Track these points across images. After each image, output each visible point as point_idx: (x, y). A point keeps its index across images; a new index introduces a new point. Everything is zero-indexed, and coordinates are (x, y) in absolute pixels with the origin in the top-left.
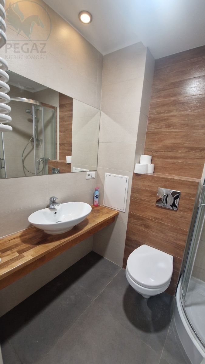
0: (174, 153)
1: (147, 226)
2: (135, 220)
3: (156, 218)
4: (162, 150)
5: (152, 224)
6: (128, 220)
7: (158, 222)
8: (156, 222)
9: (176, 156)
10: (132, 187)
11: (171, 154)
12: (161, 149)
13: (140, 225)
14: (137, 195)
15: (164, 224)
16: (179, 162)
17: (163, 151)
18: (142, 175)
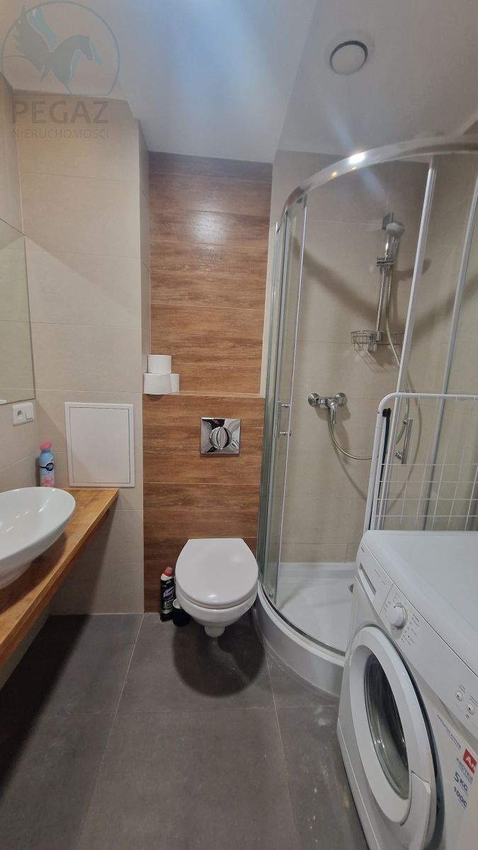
0: (212, 349)
1: (187, 502)
2: (161, 498)
3: (204, 479)
4: (189, 345)
5: (197, 493)
6: (144, 501)
7: (208, 487)
8: (204, 486)
9: (215, 355)
10: (144, 425)
11: (206, 351)
12: (186, 341)
13: (173, 503)
14: (157, 443)
15: (220, 486)
16: (222, 367)
17: (191, 345)
18: (164, 397)
